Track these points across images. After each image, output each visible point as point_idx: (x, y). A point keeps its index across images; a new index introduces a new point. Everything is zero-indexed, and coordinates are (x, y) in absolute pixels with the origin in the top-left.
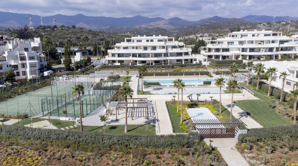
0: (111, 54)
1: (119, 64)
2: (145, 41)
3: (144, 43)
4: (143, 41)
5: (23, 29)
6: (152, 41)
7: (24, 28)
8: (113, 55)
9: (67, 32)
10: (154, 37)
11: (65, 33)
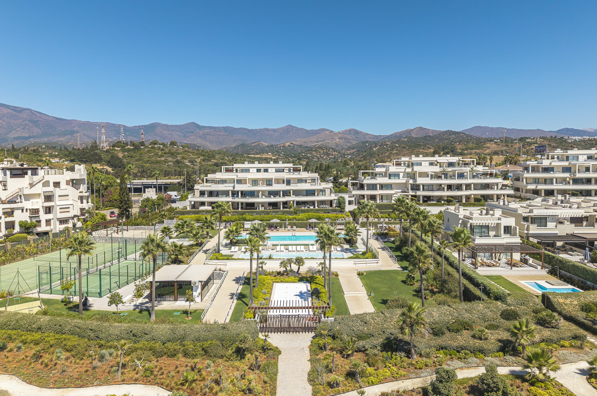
0: (198, 191)
1: (210, 208)
2: (255, 170)
3: (253, 175)
4: (251, 170)
5: (89, 148)
6: (266, 170)
7: (91, 145)
8: (202, 193)
9: (160, 153)
10: (272, 164)
11: (157, 154)
